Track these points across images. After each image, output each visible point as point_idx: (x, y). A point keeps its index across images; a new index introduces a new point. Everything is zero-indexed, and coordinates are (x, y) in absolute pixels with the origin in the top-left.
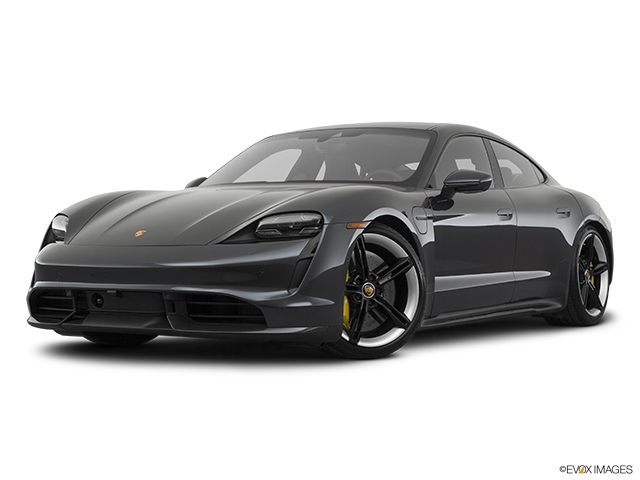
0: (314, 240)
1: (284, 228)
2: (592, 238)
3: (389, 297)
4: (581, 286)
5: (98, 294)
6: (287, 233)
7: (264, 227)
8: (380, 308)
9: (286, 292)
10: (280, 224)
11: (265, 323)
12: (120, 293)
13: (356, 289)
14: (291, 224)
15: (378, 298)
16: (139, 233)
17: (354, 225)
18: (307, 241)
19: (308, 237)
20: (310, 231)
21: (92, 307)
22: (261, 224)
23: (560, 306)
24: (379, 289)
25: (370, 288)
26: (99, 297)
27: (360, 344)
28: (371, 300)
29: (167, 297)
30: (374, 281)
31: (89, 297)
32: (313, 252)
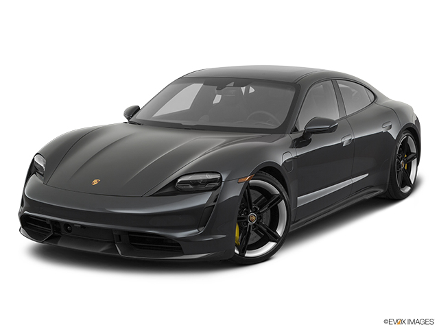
0: (216, 192)
1: (195, 183)
2: (407, 139)
3: (266, 220)
4: (398, 172)
7: (181, 182)
13: (243, 218)
14: (200, 180)
15: (258, 223)
18: (210, 193)
20: (213, 186)
22: (179, 180)
23: (382, 191)
25: (253, 217)
26: (69, 226)
27: (247, 255)
30: (256, 211)
31: (62, 226)
32: (215, 201)
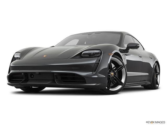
5: (32, 74)
6: (90, 56)
8: (115, 79)
9: (92, 73)
10: (89, 53)
11: (86, 82)
12: (40, 73)
16: (45, 56)
17: (110, 54)
19: (97, 57)
21: (30, 78)
24: (115, 74)
28: (113, 77)
29: (55, 74)
